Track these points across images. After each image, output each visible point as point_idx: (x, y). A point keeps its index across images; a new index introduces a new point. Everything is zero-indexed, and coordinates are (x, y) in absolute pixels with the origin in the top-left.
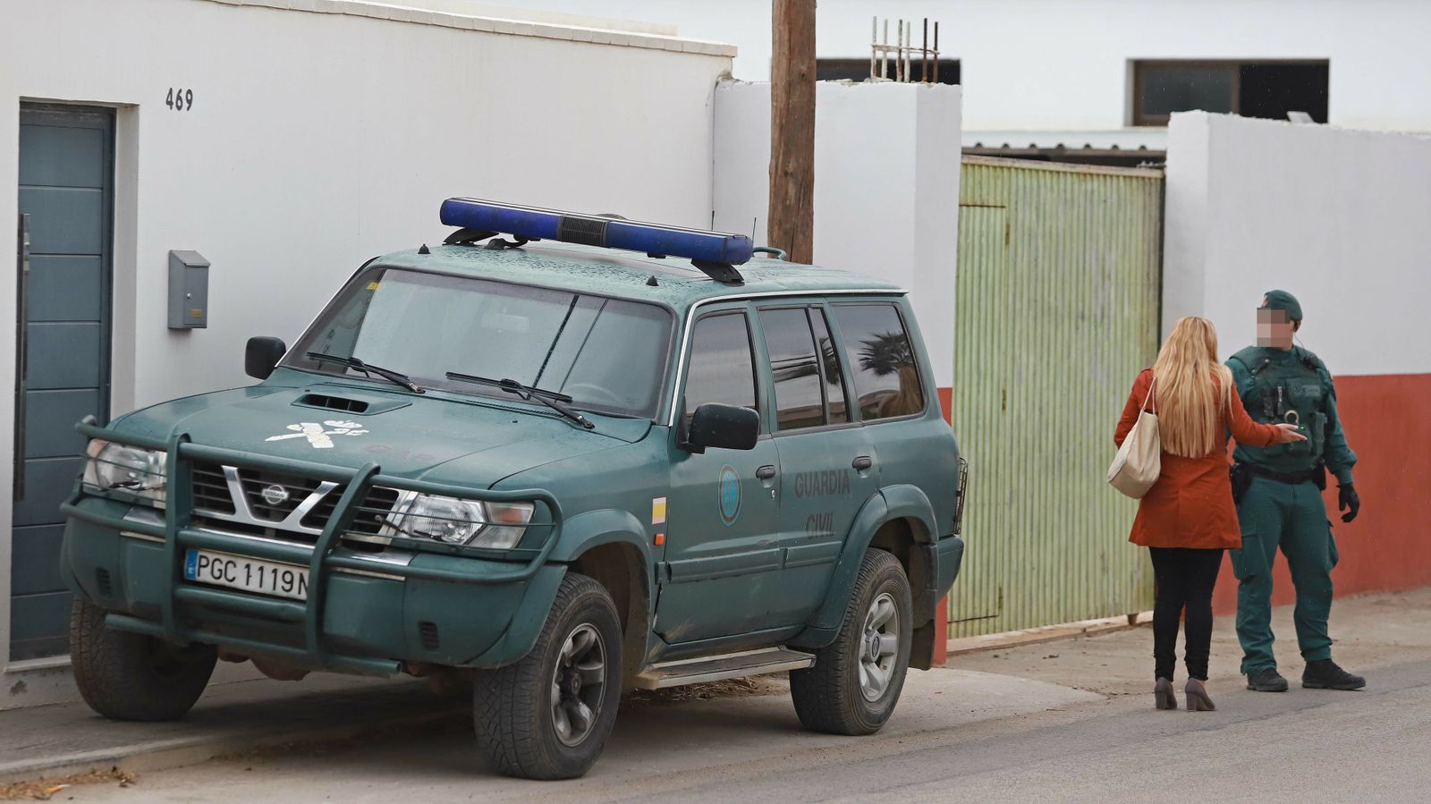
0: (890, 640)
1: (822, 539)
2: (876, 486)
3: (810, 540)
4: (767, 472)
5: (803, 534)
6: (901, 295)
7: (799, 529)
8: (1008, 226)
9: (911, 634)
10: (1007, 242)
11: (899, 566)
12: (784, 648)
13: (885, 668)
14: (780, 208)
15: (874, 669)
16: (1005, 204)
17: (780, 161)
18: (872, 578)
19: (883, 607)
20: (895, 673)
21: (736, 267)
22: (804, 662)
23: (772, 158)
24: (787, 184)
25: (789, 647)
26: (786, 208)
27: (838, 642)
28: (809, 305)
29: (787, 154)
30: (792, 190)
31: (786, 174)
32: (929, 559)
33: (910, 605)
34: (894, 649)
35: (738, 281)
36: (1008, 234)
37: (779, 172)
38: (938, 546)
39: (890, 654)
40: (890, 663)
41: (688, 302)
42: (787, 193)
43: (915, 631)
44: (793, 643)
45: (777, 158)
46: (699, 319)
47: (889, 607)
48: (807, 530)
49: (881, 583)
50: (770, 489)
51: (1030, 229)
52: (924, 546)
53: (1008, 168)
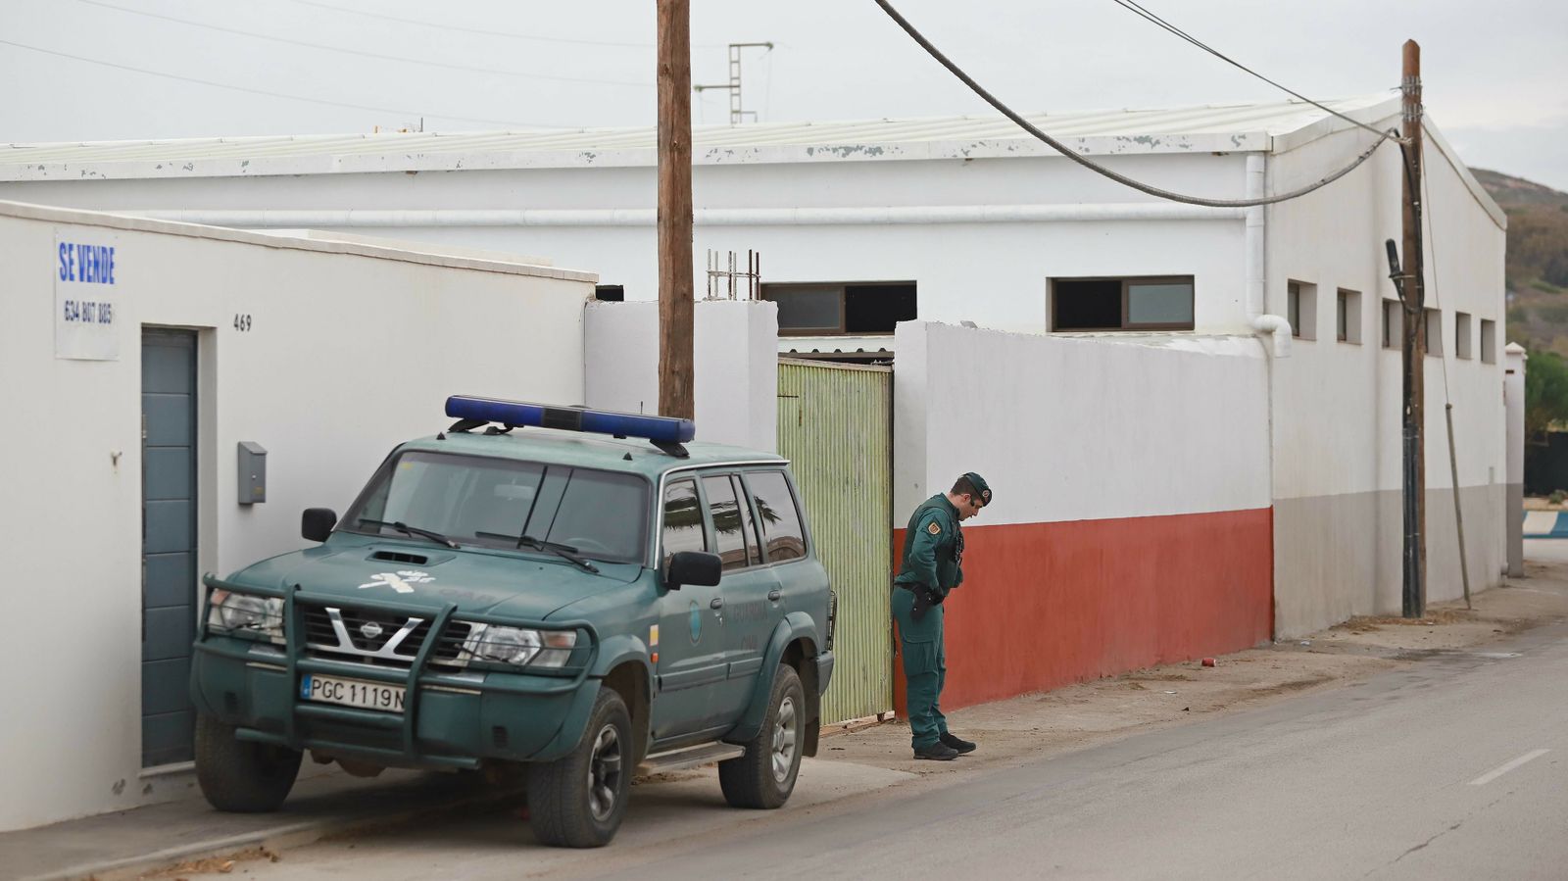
0: (790, 733)
1: (744, 656)
2: (782, 614)
4: (717, 603)
5: (740, 652)
6: (784, 464)
7: (738, 648)
8: (800, 412)
9: (804, 728)
10: (800, 425)
11: (796, 675)
12: (720, 742)
13: (786, 756)
14: (669, 399)
15: (781, 757)
16: (798, 395)
17: (668, 363)
18: (781, 686)
19: (786, 709)
20: (794, 759)
21: (682, 444)
22: (737, 752)
23: (661, 360)
24: (674, 381)
25: (724, 741)
26: (674, 400)
27: (759, 736)
28: (732, 473)
29: (674, 356)
30: (678, 384)
31: (673, 372)
32: (815, 666)
33: (803, 707)
34: (793, 741)
35: (686, 454)
36: (800, 418)
37: (668, 371)
38: (822, 658)
39: (791, 745)
40: (791, 751)
41: (658, 472)
42: (674, 387)
43: (806, 726)
44: (727, 738)
45: (666, 360)
46: (666, 485)
47: (790, 707)
48: (742, 648)
49: (787, 689)
50: (719, 617)
51: (813, 414)
52: (812, 659)
53: (800, 366)
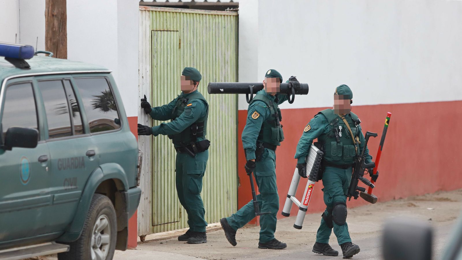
0: (106, 237)
1: (71, 190)
2: (98, 164)
3: (66, 190)
4: (44, 158)
5: (62, 188)
6: (109, 73)
7: (60, 185)
8: (180, 40)
9: (116, 234)
10: (180, 48)
11: (110, 202)
12: (54, 243)
13: (104, 250)
14: (50, 32)
15: (99, 252)
16: (178, 30)
17: (50, 10)
18: (97, 208)
19: (102, 222)
20: (109, 253)
21: (27, 61)
22: (64, 249)
23: (46, 8)
24: (54, 20)
25: (57, 242)
26: (54, 33)
27: (81, 239)
28: (64, 79)
29: (53, 6)
30: (56, 23)
31: (53, 15)
32: (124, 197)
33: (115, 220)
34: (108, 241)
35: (27, 67)
36: (180, 44)
37: (50, 14)
38: (129, 191)
39: (106, 244)
40: (106, 248)
41: (3, 78)
42: (54, 25)
43: (118, 232)
44: (59, 240)
45: (48, 8)
46: (8, 86)
47: (105, 221)
48: (64, 185)
49: (101, 210)
50: (45, 167)
51: (190, 41)
52: (122, 192)
53: (180, 13)
